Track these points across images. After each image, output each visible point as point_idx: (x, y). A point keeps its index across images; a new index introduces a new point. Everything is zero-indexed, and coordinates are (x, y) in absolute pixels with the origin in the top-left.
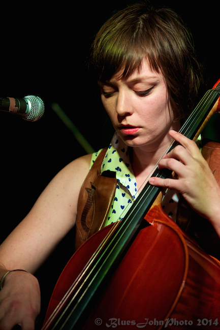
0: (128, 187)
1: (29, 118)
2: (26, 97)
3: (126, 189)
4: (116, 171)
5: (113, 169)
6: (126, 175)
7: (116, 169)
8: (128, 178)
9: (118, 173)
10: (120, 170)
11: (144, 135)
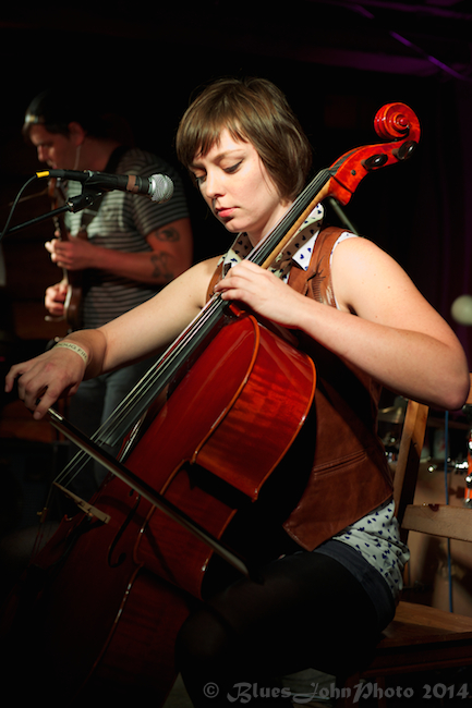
11: (242, 216)
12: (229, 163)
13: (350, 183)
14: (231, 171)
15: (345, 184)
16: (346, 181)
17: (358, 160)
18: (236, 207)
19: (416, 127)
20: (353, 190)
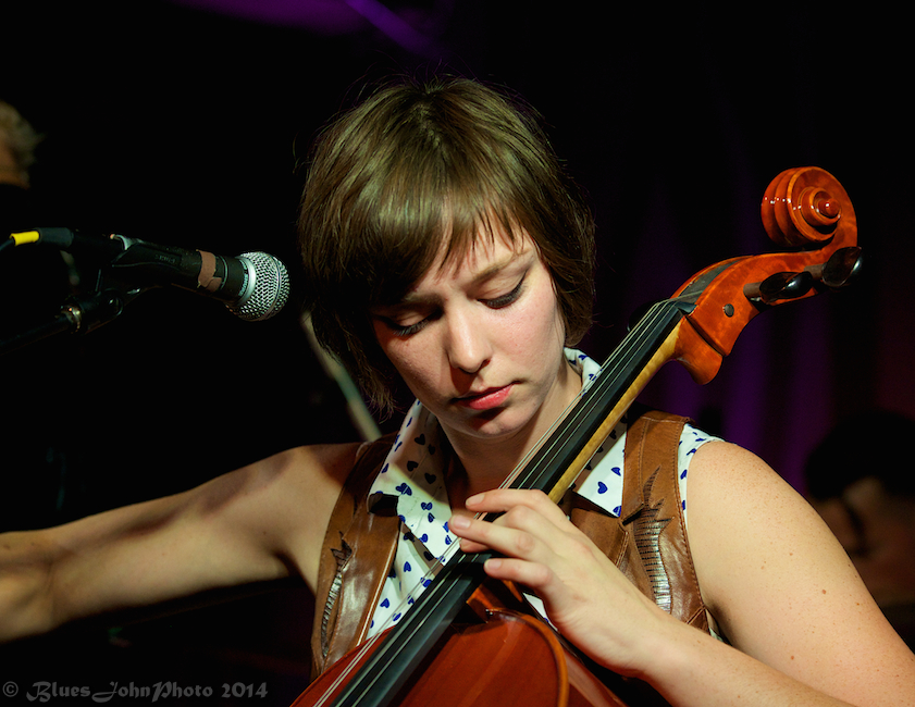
0: (425, 537)
1: (246, 309)
2: (245, 255)
3: (419, 544)
4: (398, 493)
5: (390, 490)
6: (423, 505)
7: (398, 488)
8: (427, 512)
9: (403, 499)
10: (409, 492)
11: (525, 400)
12: (499, 287)
13: (721, 334)
14: (501, 303)
15: (712, 334)
16: (714, 328)
17: (737, 283)
18: (517, 382)
19: (848, 222)
20: (728, 349)
